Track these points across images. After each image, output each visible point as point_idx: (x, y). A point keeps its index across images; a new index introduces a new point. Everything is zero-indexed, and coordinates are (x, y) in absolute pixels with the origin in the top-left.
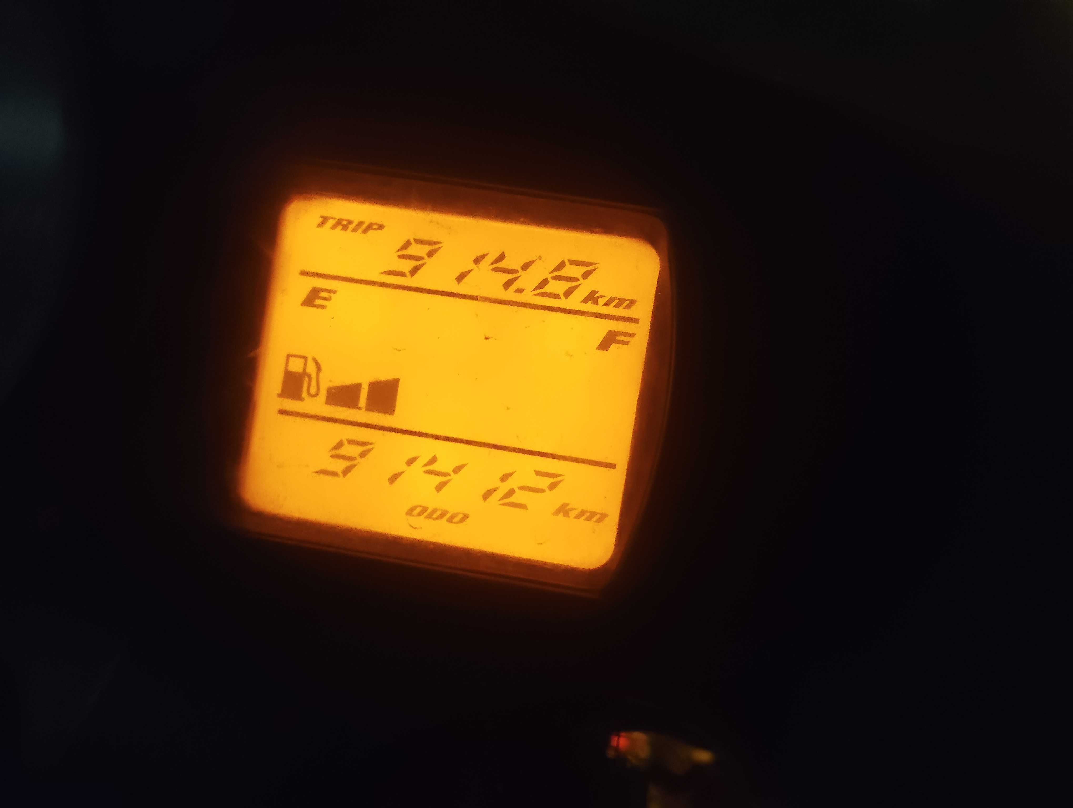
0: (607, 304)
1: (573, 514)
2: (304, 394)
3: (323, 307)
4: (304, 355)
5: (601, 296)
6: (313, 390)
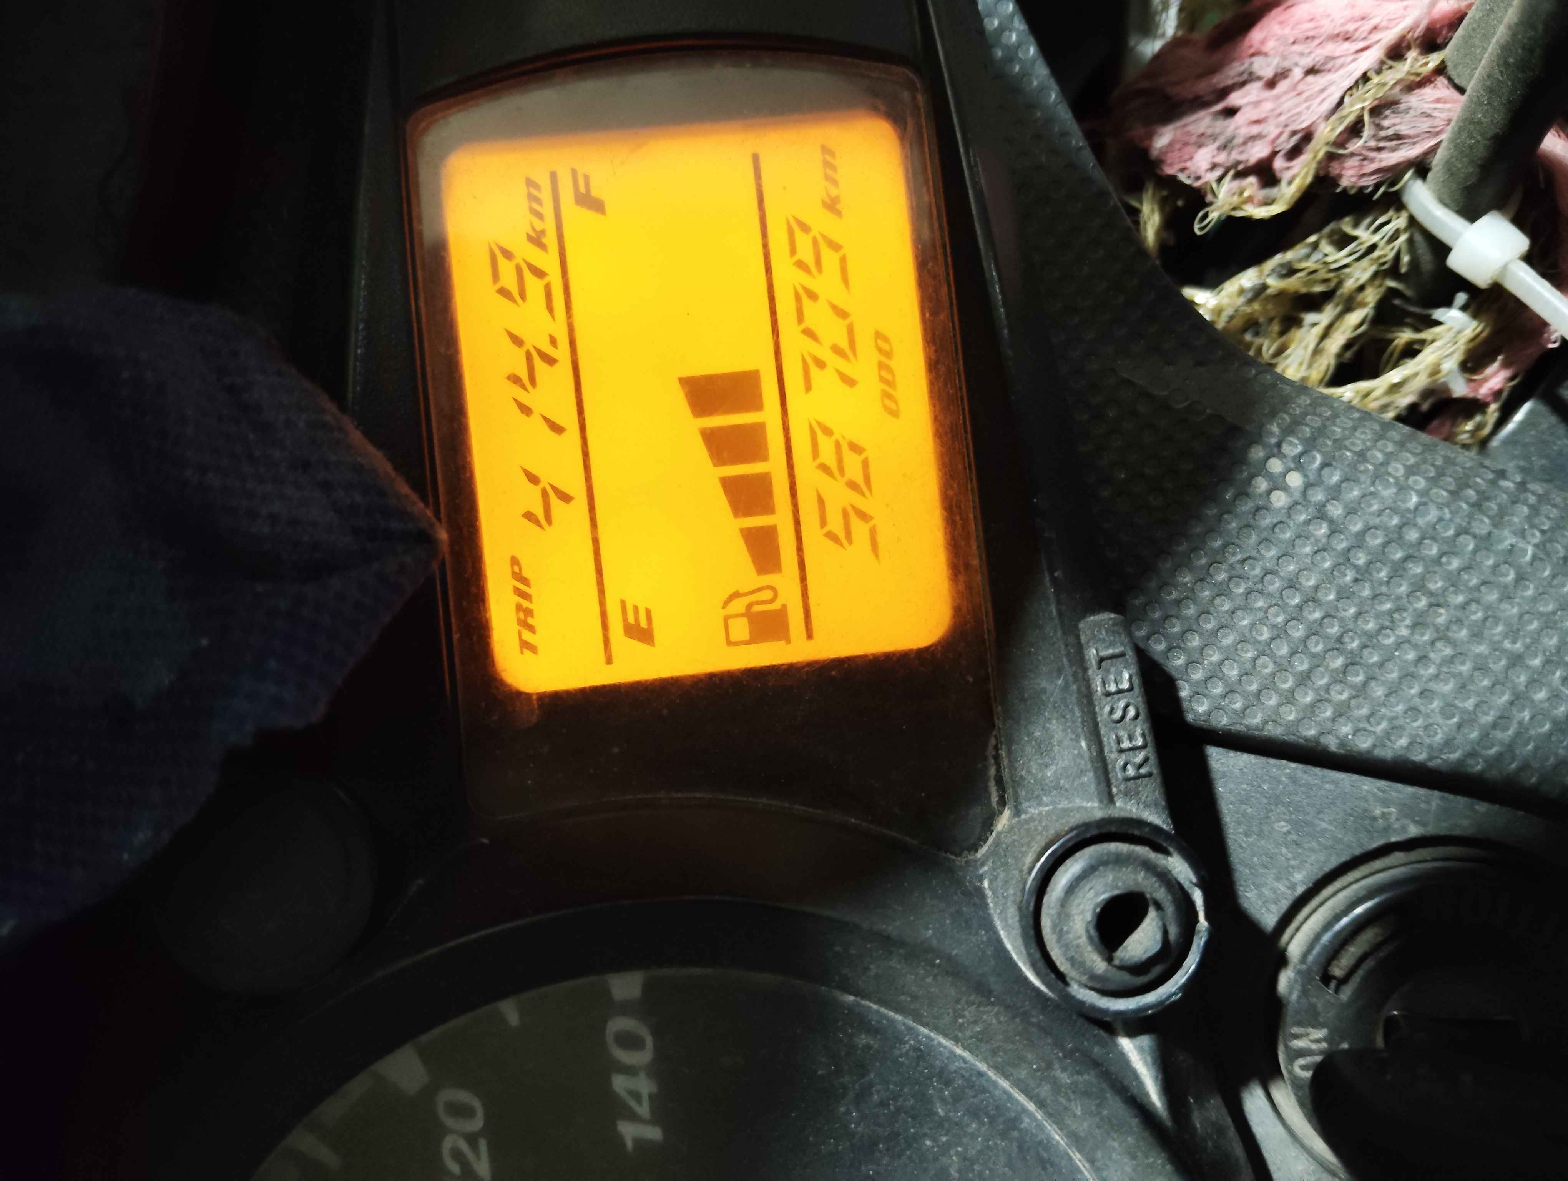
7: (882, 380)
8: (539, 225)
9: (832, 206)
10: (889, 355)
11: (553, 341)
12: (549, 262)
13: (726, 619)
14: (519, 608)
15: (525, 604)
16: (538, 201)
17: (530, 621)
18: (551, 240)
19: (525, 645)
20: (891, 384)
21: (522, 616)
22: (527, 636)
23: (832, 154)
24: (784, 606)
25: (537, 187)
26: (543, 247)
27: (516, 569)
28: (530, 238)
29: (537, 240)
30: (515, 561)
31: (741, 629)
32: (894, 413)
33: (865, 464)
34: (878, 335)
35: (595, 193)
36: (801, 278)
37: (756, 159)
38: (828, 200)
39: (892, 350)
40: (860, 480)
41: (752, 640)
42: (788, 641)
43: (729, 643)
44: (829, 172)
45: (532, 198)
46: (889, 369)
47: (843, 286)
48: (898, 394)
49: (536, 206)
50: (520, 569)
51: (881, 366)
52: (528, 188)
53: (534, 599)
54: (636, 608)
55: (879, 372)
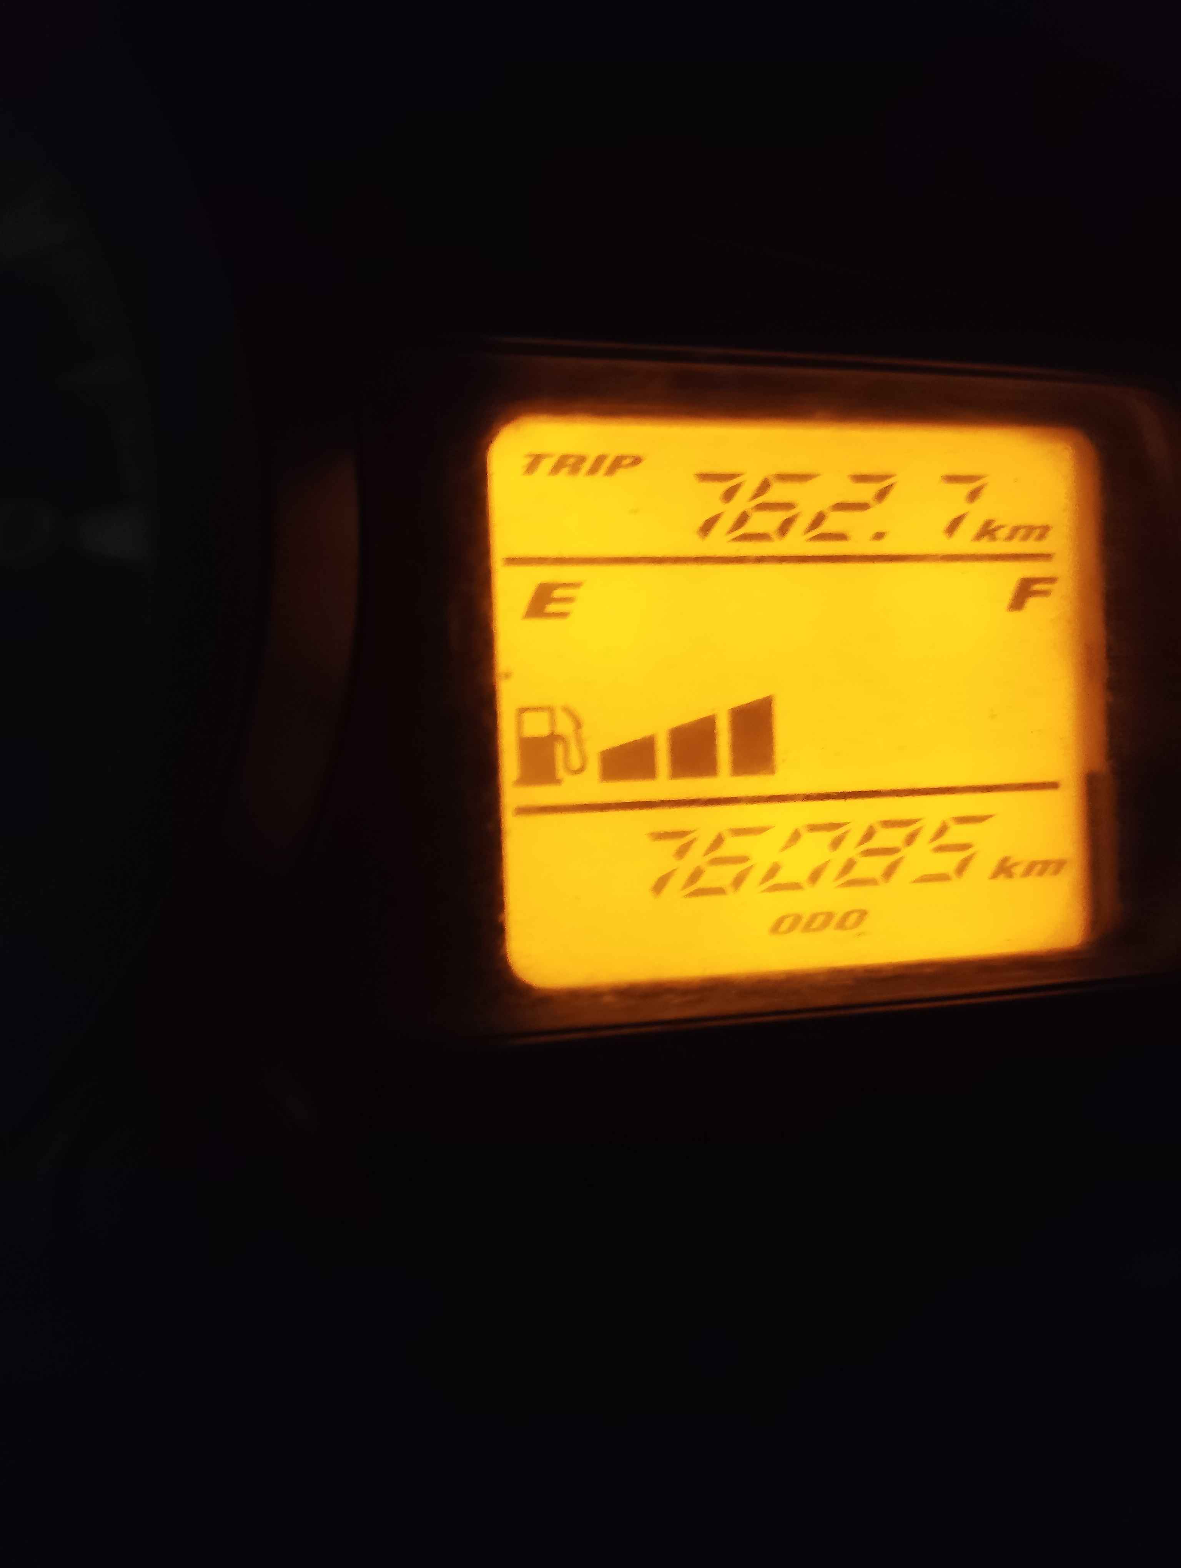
0: (1010, 538)
1: (1018, 870)
2: (561, 773)
3: (563, 615)
4: (546, 703)
5: (1000, 527)
6: (576, 762)
7: (814, 917)
8: (1002, 533)
9: (1004, 869)
10: (841, 925)
11: (879, 536)
12: (963, 542)
13: (550, 710)
14: (582, 459)
15: (586, 466)
16: (1026, 538)
17: (565, 470)
18: (986, 546)
19: (535, 461)
20: (808, 928)
21: (571, 461)
22: (547, 465)
23: (1056, 872)
24: (560, 782)
25: (1041, 537)
26: (979, 537)
27: (627, 461)
28: (988, 523)
29: (988, 531)
30: (637, 460)
31: (536, 726)
32: (776, 929)
33: (720, 891)
34: (863, 914)
35: (1032, 603)
36: (930, 828)
37: (1054, 785)
38: (1009, 864)
39: (846, 929)
40: (703, 882)
41: (522, 739)
42: (521, 783)
43: (521, 711)
44: (1039, 867)
45: (1030, 530)
46: (825, 924)
47: (919, 874)
48: (798, 937)
49: (1022, 532)
50: (627, 466)
51: (830, 916)
52: (1039, 527)
53: (590, 479)
54: (571, 601)
55: (822, 913)
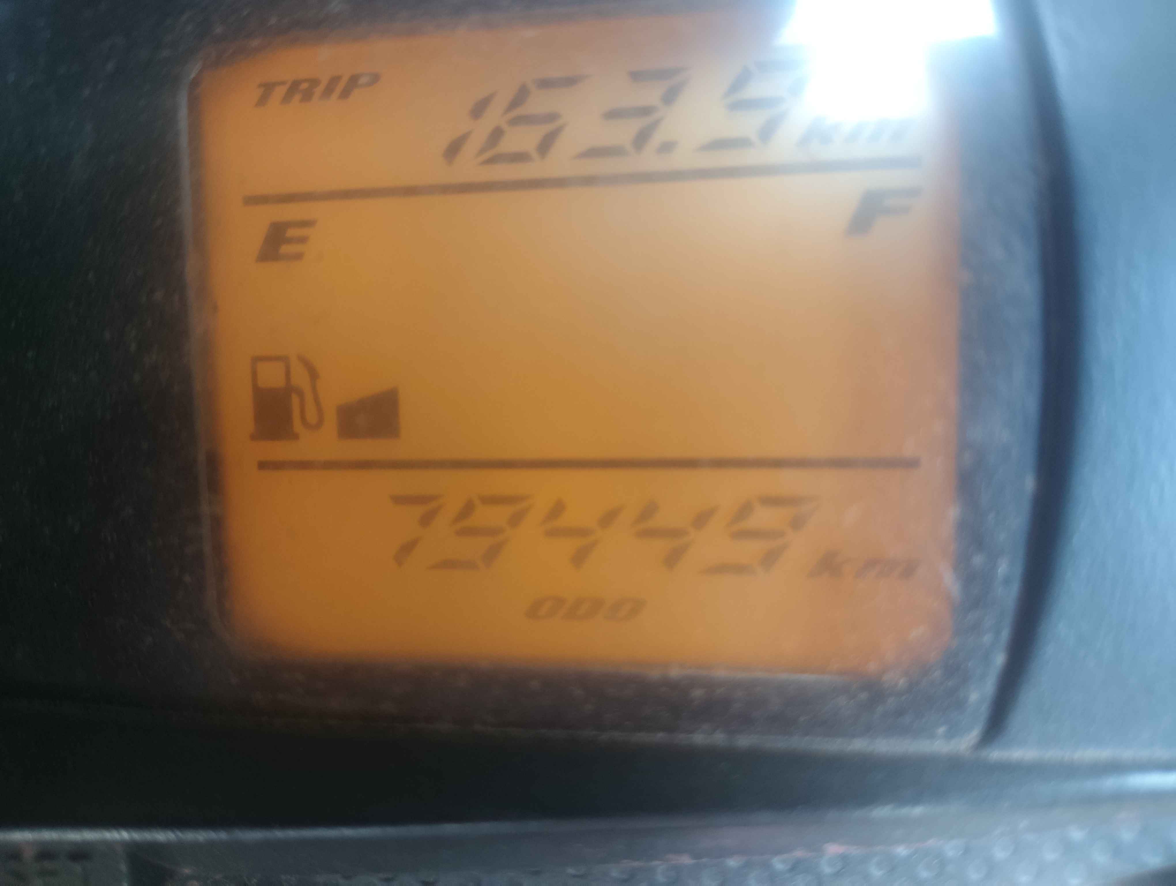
1: (850, 568)
3: (299, 256)
4: (280, 352)
6: (312, 416)
7: (578, 602)
9: (829, 565)
10: (611, 615)
11: (666, 149)
13: (286, 360)
19: (267, 90)
20: (572, 614)
21: (305, 86)
22: (280, 91)
23: (906, 574)
24: (295, 437)
27: (363, 81)
30: (373, 78)
31: (271, 377)
32: (532, 612)
33: (469, 565)
35: (883, 225)
36: (728, 509)
37: (910, 463)
39: (617, 620)
41: (256, 389)
42: (253, 437)
43: (257, 360)
44: (879, 567)
46: (592, 613)
47: (713, 564)
48: (557, 623)
50: (364, 85)
53: (324, 104)
54: (303, 240)
55: (587, 599)
